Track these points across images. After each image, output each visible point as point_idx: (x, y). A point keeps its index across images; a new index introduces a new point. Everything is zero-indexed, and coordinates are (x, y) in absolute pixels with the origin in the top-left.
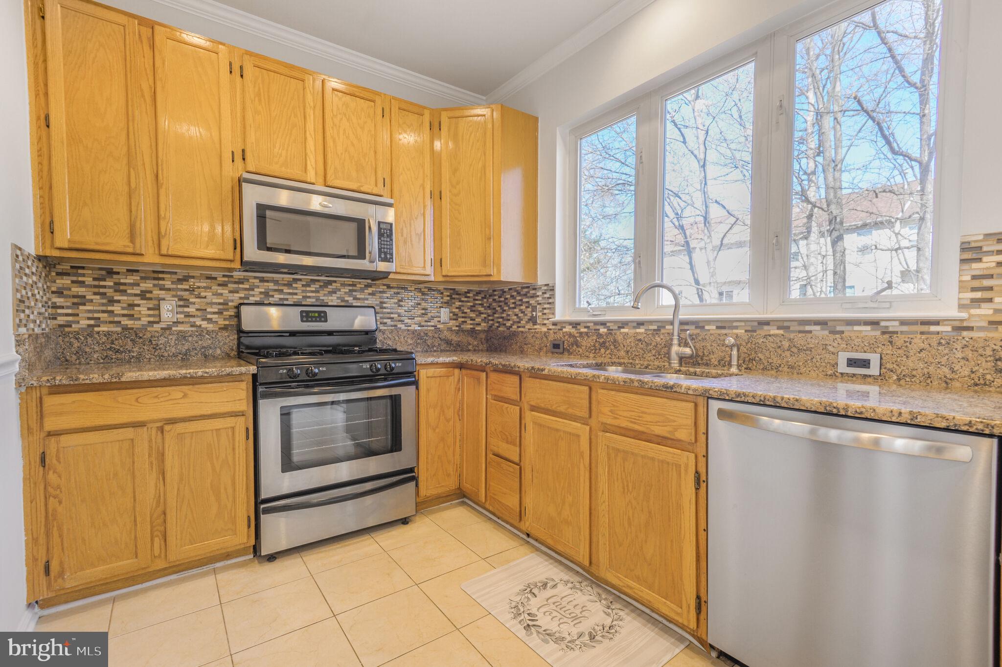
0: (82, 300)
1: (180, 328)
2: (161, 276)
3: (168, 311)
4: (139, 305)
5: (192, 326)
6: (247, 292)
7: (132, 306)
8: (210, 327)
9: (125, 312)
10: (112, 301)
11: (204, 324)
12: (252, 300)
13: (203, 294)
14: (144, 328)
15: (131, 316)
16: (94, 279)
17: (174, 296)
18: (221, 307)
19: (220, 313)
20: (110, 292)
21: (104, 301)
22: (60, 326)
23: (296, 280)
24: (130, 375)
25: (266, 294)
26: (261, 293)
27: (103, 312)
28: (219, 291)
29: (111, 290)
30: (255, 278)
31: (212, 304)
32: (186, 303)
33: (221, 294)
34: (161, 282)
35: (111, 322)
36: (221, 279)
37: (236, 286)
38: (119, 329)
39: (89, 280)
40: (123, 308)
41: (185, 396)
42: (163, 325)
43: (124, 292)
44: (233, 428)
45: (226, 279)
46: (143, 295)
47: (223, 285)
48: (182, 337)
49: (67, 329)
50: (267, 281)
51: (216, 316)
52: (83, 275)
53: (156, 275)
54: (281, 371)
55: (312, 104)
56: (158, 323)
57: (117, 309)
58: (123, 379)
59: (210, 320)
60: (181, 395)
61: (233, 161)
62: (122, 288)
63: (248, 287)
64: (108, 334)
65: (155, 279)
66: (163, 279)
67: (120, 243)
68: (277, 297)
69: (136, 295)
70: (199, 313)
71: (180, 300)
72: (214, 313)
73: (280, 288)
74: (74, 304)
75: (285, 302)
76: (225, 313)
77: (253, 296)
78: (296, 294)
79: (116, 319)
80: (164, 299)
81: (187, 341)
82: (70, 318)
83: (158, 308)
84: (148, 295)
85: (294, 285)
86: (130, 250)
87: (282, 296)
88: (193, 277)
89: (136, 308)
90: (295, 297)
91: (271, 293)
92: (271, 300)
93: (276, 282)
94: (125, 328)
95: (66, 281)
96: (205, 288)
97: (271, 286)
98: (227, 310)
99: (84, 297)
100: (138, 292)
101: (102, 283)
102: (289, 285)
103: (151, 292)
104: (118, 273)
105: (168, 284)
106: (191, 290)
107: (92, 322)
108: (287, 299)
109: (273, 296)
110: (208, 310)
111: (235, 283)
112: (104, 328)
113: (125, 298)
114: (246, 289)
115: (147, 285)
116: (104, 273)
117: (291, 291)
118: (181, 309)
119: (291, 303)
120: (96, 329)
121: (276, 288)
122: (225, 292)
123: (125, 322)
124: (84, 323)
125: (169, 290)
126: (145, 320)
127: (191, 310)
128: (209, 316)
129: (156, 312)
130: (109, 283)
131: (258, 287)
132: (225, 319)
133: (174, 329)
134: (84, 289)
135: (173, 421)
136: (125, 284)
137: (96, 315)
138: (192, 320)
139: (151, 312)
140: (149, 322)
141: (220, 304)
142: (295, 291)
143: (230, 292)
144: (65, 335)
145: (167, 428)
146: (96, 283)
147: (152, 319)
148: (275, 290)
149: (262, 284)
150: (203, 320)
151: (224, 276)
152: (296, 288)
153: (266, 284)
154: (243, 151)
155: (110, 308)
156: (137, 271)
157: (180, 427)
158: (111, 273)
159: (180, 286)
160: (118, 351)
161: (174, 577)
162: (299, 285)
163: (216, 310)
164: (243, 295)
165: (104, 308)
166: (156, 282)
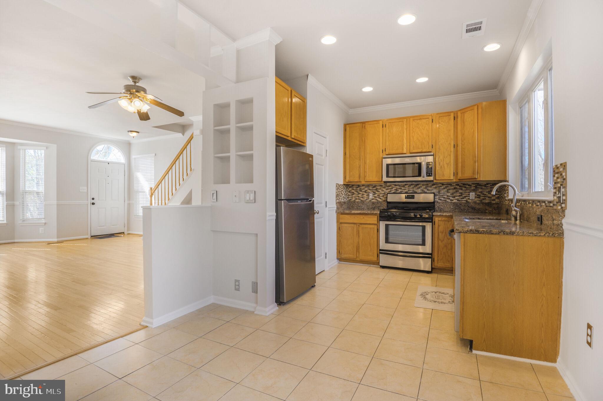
0: (353, 193)
1: (373, 201)
2: (369, 186)
3: (371, 196)
4: (364, 194)
5: (376, 200)
6: (391, 189)
7: (363, 194)
8: (380, 200)
9: (361, 196)
10: (359, 194)
11: (379, 200)
12: (392, 192)
13: (379, 191)
14: (365, 200)
15: (362, 197)
16: (356, 188)
17: (372, 192)
18: (383, 194)
19: (383, 196)
20: (358, 191)
21: (358, 194)
22: (350, 200)
23: (406, 185)
24: (353, 212)
25: (396, 190)
26: (395, 189)
27: (357, 196)
28: (383, 190)
29: (359, 191)
30: (393, 185)
31: (381, 193)
32: (374, 193)
33: (384, 191)
34: (369, 188)
35: (359, 199)
36: (384, 186)
37: (388, 188)
38: (360, 201)
39: (355, 188)
40: (361, 195)
41: (363, 218)
42: (369, 200)
43: (361, 191)
44: (374, 228)
45: (385, 186)
46: (365, 192)
47: (385, 187)
48: (373, 203)
49: (350, 201)
50: (397, 186)
51: (382, 197)
52: (354, 187)
53: (368, 186)
54: (386, 214)
55: (406, 128)
56: (368, 199)
57: (360, 195)
58: (352, 212)
59: (380, 198)
60: (362, 217)
61: (382, 152)
62: (361, 190)
63: (391, 188)
64: (358, 202)
65: (368, 187)
66: (370, 187)
67: (356, 179)
68: (400, 190)
69: (364, 192)
70: (378, 196)
71: (373, 193)
72: (382, 196)
73: (401, 187)
74: (352, 194)
75: (402, 192)
76: (385, 196)
77: (392, 190)
78: (406, 189)
79: (360, 198)
80: (370, 193)
81: (375, 204)
82: (351, 198)
83: (368, 195)
84: (366, 192)
85: (405, 186)
86: (359, 181)
87: (401, 190)
88: (377, 186)
89: (364, 195)
90: (406, 190)
91: (398, 189)
92: (398, 192)
93: (399, 186)
94: (361, 201)
95: (350, 189)
96: (379, 189)
97: (398, 187)
98: (385, 195)
99: (354, 193)
100: (364, 191)
101: (357, 189)
102: (404, 186)
103: (367, 191)
104: (360, 186)
105: (371, 188)
106: (376, 189)
107: (355, 199)
108: (403, 191)
109: (398, 190)
110: (380, 195)
111: (388, 187)
112: (357, 201)
113: (362, 193)
114: (390, 189)
115: (366, 189)
116: (357, 186)
117: (404, 188)
118: (374, 195)
119: (404, 192)
120: (356, 201)
121: (399, 187)
122: (384, 189)
123: (362, 199)
124: (354, 199)
125: (371, 190)
126: (366, 198)
127: (376, 195)
128: (380, 197)
129: (368, 196)
130: (359, 189)
131: (394, 188)
132: (384, 198)
133: (372, 201)
134: (354, 191)
135: (361, 224)
136: (362, 189)
137: (356, 197)
138: (376, 198)
139: (367, 196)
140: (366, 199)
141: (383, 193)
142: (406, 188)
143: (386, 190)
144: (350, 202)
145: (360, 225)
146: (356, 189)
147: (367, 198)
148: (399, 188)
149: (395, 187)
150: (379, 198)
151: (385, 185)
152: (406, 187)
153: (396, 186)
154: (385, 149)
155: (359, 195)
156: (364, 185)
157: (363, 226)
158: (359, 186)
159: (373, 189)
160: (359, 207)
161: (362, 264)
162: (407, 186)
163: (382, 195)
164: (389, 191)
165: (357, 195)
166: (368, 188)
